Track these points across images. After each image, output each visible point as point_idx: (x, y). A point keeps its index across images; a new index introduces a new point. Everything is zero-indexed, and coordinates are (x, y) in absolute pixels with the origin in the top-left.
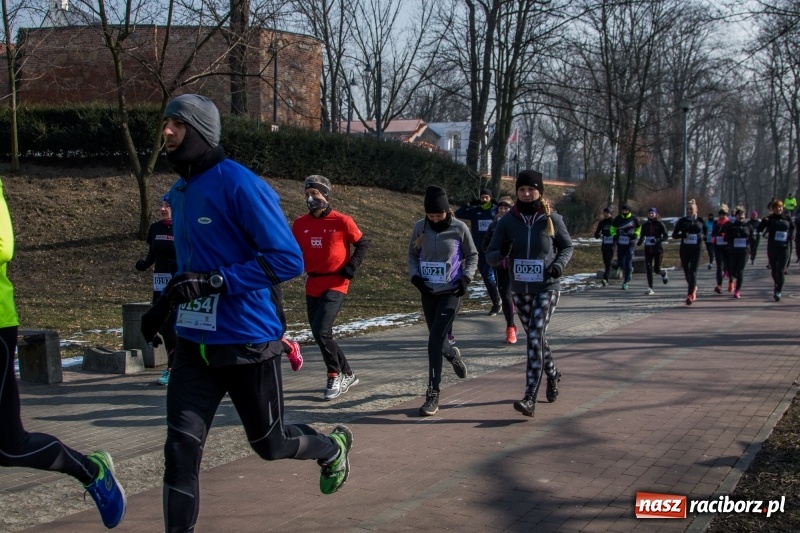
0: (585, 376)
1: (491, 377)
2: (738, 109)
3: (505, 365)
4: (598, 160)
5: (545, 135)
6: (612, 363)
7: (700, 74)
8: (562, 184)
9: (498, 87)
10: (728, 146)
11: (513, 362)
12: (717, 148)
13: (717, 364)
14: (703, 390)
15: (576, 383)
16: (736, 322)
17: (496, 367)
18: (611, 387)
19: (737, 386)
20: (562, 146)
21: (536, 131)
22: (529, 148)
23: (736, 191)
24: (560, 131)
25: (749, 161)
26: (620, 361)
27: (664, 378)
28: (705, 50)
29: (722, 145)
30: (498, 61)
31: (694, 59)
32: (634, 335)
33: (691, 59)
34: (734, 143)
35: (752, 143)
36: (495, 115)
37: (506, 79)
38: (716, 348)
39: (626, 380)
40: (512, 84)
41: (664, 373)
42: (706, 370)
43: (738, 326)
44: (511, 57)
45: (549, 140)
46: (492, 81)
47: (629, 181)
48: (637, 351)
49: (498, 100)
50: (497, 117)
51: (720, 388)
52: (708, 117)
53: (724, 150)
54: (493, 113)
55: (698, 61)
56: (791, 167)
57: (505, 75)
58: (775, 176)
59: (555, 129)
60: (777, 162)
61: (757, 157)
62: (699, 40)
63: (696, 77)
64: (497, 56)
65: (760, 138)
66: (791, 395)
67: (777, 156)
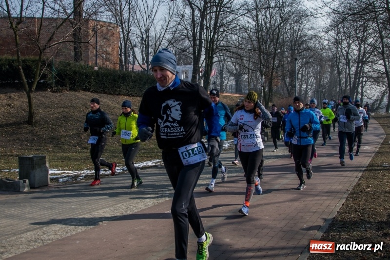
2: (321, 59)
4: (255, 83)
5: (229, 72)
7: (302, 42)
8: (238, 95)
9: (206, 48)
10: (317, 76)
12: (312, 78)
14: (304, 194)
16: (320, 161)
19: (320, 192)
20: (238, 77)
21: (225, 70)
22: (222, 78)
23: (321, 98)
24: (236, 70)
25: (326, 84)
28: (305, 31)
29: (314, 76)
30: (206, 36)
33: (299, 35)
34: (319, 75)
35: (328, 75)
36: (205, 62)
37: (210, 45)
40: (213, 47)
44: (212, 34)
45: (231, 74)
46: (203, 45)
47: (269, 93)
48: (273, 176)
49: (206, 54)
50: (206, 63)
51: (312, 193)
52: (307, 63)
53: (315, 79)
55: (302, 36)
56: (346, 86)
57: (210, 42)
58: (339, 91)
59: (234, 69)
60: (340, 84)
61: (330, 82)
62: (302, 26)
63: (301, 44)
64: (205, 33)
65: (332, 73)
66: (346, 196)
67: (340, 81)
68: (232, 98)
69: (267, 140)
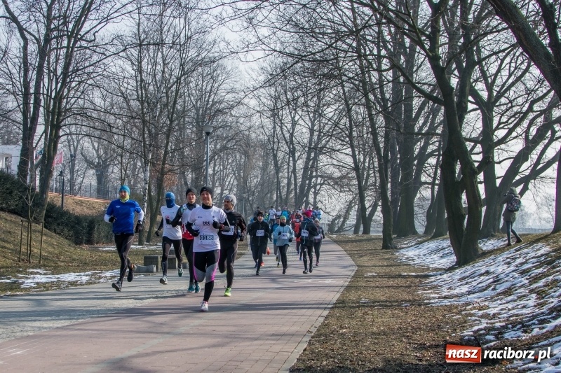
0: (132, 331)
1: (47, 333)
2: (248, 143)
3: (59, 326)
4: (132, 183)
5: (86, 161)
6: (154, 323)
7: (219, 111)
8: (101, 201)
9: (47, 108)
10: (239, 175)
11: (66, 324)
12: (231, 175)
13: (243, 322)
14: (233, 337)
15: (125, 336)
16: (254, 296)
17: (50, 328)
18: (155, 338)
19: (262, 335)
20: (101, 170)
21: (79, 156)
22: (72, 171)
23: (245, 211)
24: (99, 157)
25: (256, 187)
26: (160, 322)
27: (200, 331)
28: (222, 93)
29: (234, 174)
30: (48, 90)
31: (213, 101)
32: (170, 306)
33: (210, 100)
34: (244, 171)
35: (258, 172)
36: (43, 137)
37: (55, 103)
38: (241, 312)
39: (168, 333)
40: (59, 108)
41: (200, 328)
42: (235, 326)
43: (257, 299)
44: (59, 85)
45: (90, 164)
46: (42, 104)
47: (159, 197)
48: (176, 315)
49: (46, 125)
50: (46, 139)
51: (249, 336)
52: (224, 148)
53: (236, 178)
54: (42, 135)
55: (216, 102)
56: (288, 192)
57: (54, 99)
58: (277, 201)
59: (95, 155)
60: (278, 188)
61: (262, 184)
62: (216, 85)
63: (214, 116)
64: (46, 85)
65: (264, 169)
66: (307, 339)
67: (278, 183)
68: (91, 206)
69: (157, 271)
